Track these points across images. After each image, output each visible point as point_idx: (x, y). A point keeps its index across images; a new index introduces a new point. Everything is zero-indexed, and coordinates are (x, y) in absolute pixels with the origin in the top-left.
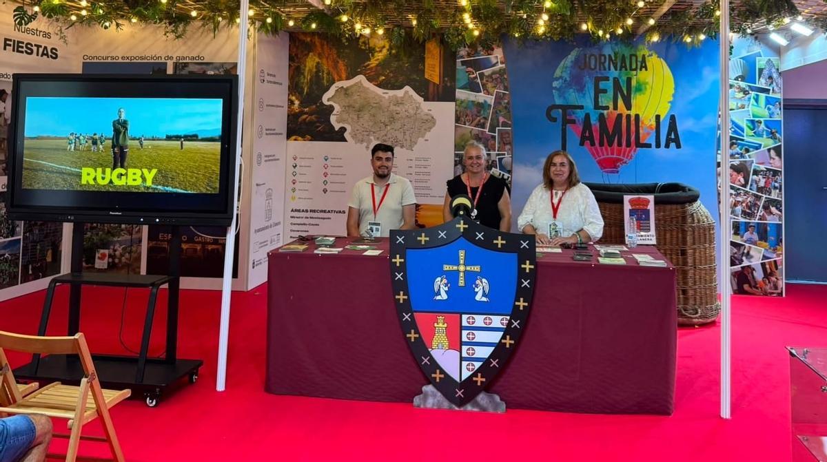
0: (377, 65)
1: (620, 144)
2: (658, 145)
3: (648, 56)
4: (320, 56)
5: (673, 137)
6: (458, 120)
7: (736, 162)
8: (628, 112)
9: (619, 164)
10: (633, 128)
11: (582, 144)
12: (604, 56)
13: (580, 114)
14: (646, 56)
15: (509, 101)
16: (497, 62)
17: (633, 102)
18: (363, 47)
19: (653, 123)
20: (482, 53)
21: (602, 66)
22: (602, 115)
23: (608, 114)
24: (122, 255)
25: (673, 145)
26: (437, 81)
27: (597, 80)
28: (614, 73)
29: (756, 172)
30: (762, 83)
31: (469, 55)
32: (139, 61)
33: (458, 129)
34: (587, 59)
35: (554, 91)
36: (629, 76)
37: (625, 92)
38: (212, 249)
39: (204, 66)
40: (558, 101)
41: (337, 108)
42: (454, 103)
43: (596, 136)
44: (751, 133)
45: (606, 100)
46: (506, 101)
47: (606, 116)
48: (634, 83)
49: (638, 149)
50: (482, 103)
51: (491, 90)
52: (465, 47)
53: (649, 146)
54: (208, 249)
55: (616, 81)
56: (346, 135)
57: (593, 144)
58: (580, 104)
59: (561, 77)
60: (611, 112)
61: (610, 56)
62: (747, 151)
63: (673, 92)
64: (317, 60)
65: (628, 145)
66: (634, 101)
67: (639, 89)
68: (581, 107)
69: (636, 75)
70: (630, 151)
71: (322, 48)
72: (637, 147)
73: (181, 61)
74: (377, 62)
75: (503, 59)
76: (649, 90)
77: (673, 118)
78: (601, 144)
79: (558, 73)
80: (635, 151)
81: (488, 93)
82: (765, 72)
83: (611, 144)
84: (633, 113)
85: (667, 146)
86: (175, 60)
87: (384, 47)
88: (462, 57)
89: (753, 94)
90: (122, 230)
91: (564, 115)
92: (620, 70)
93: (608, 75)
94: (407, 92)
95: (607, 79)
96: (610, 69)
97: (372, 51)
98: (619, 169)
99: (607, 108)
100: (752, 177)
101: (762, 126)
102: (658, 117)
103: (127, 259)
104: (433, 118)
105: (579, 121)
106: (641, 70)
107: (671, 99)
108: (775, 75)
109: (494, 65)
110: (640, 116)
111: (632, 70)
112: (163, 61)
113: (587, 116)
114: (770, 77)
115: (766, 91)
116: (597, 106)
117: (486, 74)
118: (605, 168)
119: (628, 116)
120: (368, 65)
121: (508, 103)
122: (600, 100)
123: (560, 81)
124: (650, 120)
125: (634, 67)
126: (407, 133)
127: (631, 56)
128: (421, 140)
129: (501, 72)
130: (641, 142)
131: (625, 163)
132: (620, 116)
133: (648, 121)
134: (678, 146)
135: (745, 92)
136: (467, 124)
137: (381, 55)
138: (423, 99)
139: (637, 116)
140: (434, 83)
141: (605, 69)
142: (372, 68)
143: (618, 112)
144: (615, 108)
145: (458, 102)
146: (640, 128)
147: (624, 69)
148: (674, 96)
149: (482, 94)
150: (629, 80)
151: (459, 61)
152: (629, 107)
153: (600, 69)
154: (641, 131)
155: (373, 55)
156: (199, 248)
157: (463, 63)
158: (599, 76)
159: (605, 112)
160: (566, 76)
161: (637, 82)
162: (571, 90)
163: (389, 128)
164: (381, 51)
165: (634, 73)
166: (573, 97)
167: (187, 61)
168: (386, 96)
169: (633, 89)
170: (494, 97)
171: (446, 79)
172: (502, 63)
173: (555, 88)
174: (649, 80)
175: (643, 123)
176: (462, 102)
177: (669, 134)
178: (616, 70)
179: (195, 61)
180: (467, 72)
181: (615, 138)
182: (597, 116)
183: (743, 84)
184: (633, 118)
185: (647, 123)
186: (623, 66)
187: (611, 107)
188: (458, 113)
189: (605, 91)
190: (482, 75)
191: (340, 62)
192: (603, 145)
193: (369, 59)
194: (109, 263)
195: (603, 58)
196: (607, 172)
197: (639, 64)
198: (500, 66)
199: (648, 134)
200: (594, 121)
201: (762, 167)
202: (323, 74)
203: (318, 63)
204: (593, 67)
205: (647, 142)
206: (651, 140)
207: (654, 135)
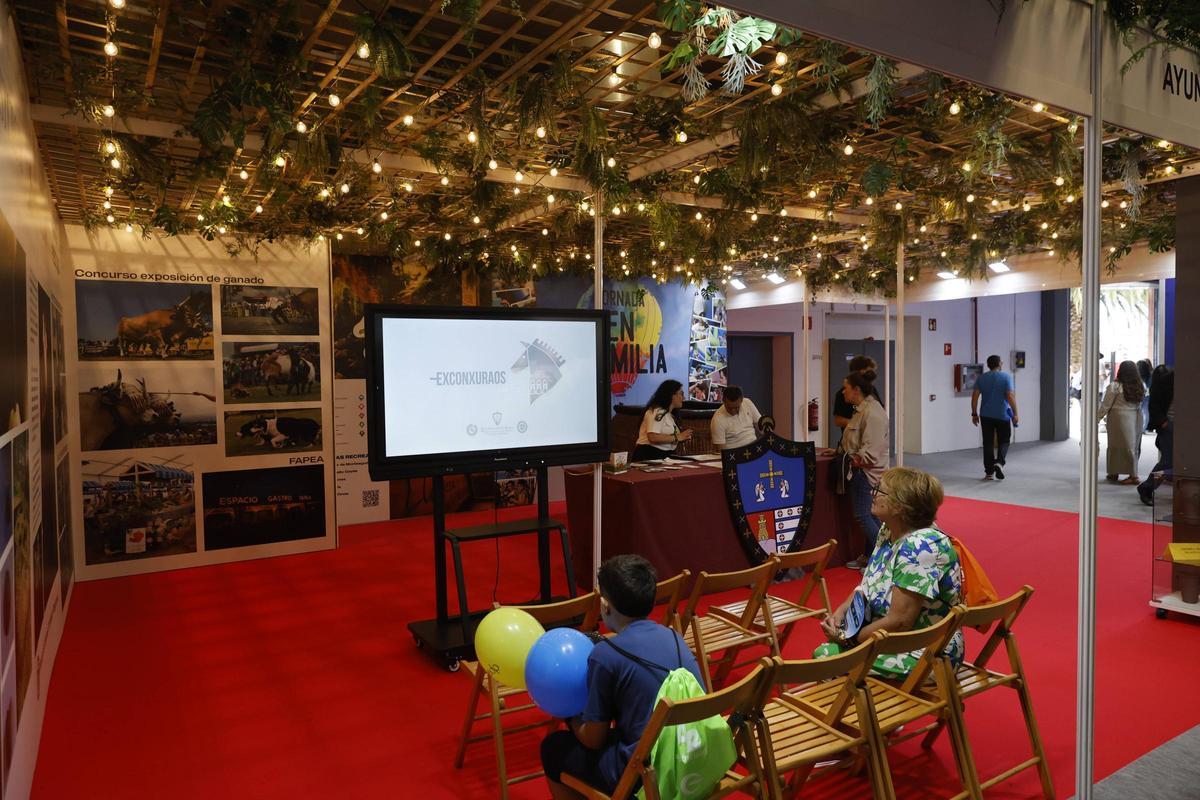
0: (413, 294)
1: (626, 372)
2: (652, 371)
3: (645, 294)
4: (348, 281)
5: (661, 363)
7: (701, 382)
8: (632, 343)
9: (626, 388)
10: (635, 357)
12: (614, 292)
14: (643, 294)
16: (529, 295)
17: (635, 334)
18: (397, 274)
19: (649, 352)
20: (515, 285)
21: (612, 302)
23: (617, 344)
24: (167, 531)
25: (661, 370)
28: (621, 308)
29: (712, 389)
30: (715, 319)
31: (503, 287)
32: (170, 281)
36: (632, 311)
37: (629, 325)
38: (292, 508)
39: (264, 292)
44: (709, 358)
45: (615, 332)
47: (616, 346)
48: (635, 317)
52: (501, 280)
53: (646, 371)
54: (286, 509)
55: (623, 315)
60: (619, 343)
61: (618, 292)
62: (707, 373)
63: (661, 325)
64: (345, 286)
65: (632, 372)
67: (639, 323)
69: (637, 310)
70: (633, 377)
71: (351, 274)
72: (638, 373)
73: (231, 284)
74: (412, 291)
75: (534, 293)
76: (645, 324)
77: (661, 346)
80: (637, 376)
82: (718, 309)
83: (619, 371)
84: (635, 343)
85: (658, 371)
86: (222, 282)
87: (419, 275)
88: (497, 289)
89: (711, 327)
90: (166, 500)
92: (626, 305)
93: (617, 310)
95: (615, 313)
96: (618, 305)
97: (407, 278)
98: (626, 393)
99: (616, 339)
100: (710, 393)
101: (716, 352)
102: (652, 346)
103: (174, 535)
106: (640, 305)
107: (660, 330)
108: (723, 312)
109: (526, 298)
110: (640, 346)
111: (633, 305)
112: (205, 282)
114: (721, 314)
115: (717, 325)
118: (616, 393)
119: (632, 346)
120: (403, 294)
122: (611, 332)
124: (647, 350)
125: (635, 302)
127: (632, 293)
129: (532, 305)
130: (641, 368)
131: (630, 387)
132: (626, 345)
133: (645, 350)
134: (665, 371)
135: (706, 326)
137: (415, 284)
139: (638, 346)
141: (615, 305)
142: (408, 297)
143: (625, 342)
144: (623, 339)
146: (640, 357)
147: (628, 305)
148: (662, 328)
150: (632, 315)
151: (494, 292)
152: (632, 339)
153: (611, 305)
154: (640, 359)
155: (408, 283)
156: (274, 509)
157: (499, 295)
159: (615, 343)
161: (638, 316)
164: (416, 279)
165: (635, 308)
167: (240, 283)
169: (635, 323)
172: (533, 296)
174: (646, 315)
175: (641, 352)
177: (659, 361)
178: (623, 305)
179: (251, 284)
181: (622, 365)
183: (705, 319)
184: (635, 348)
185: (644, 351)
186: (628, 302)
187: (620, 338)
189: (615, 324)
191: (372, 290)
193: (404, 288)
194: (147, 544)
195: (613, 294)
196: (617, 396)
197: (639, 300)
198: (532, 299)
199: (645, 361)
201: (716, 385)
202: (353, 303)
203: (346, 290)
204: (605, 302)
205: (645, 368)
206: (647, 367)
207: (649, 362)
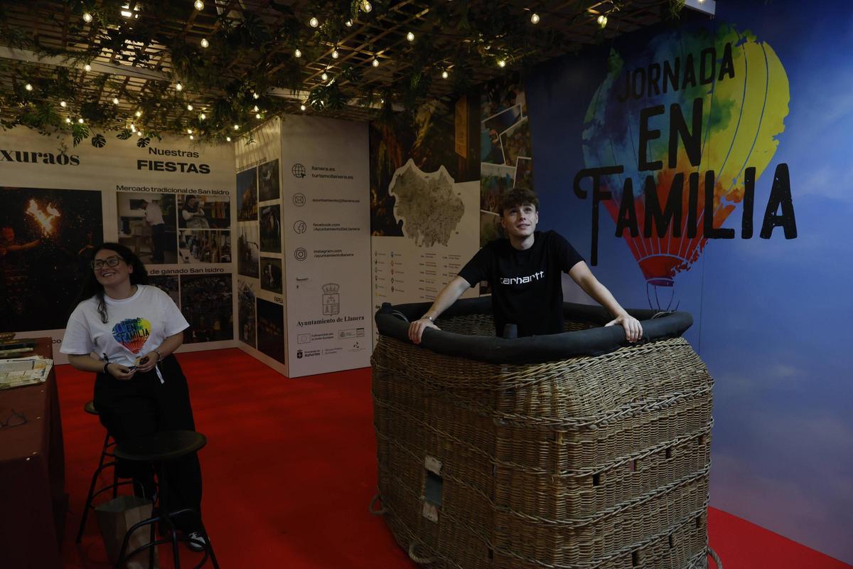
0: (421, 145)
1: (677, 233)
2: (747, 233)
3: (737, 45)
4: (386, 142)
5: (779, 212)
6: (483, 205)
8: (694, 169)
9: (674, 269)
10: (701, 200)
11: (619, 233)
12: (657, 66)
13: (618, 181)
14: (732, 46)
15: (531, 172)
16: (520, 115)
17: (705, 147)
19: (740, 185)
20: (505, 105)
21: (653, 86)
22: (650, 179)
23: (660, 176)
25: (778, 231)
26: (464, 155)
27: (646, 114)
28: (671, 97)
31: (493, 112)
33: (483, 216)
34: (631, 81)
35: (583, 146)
36: (699, 96)
37: (690, 131)
40: (590, 163)
41: (397, 200)
42: (479, 182)
43: (640, 216)
45: (657, 152)
46: (528, 172)
47: (656, 181)
48: (707, 109)
49: (710, 240)
50: (504, 178)
51: (513, 158)
52: (488, 101)
53: (729, 234)
55: (676, 110)
56: (403, 229)
57: (634, 234)
58: (618, 165)
59: (593, 122)
60: (665, 172)
61: (666, 63)
63: (785, 112)
64: (385, 147)
65: (692, 233)
66: (706, 145)
67: (716, 121)
68: (620, 169)
69: (711, 92)
70: (694, 246)
71: (388, 135)
72: (706, 237)
74: (421, 141)
75: (525, 109)
76: (732, 123)
77: (782, 173)
78: (647, 234)
79: (589, 115)
80: (702, 245)
81: (511, 163)
83: (662, 234)
84: (702, 169)
85: (766, 233)
88: (486, 116)
91: (597, 184)
92: (684, 87)
93: (662, 104)
94: (441, 174)
95: (659, 110)
96: (665, 91)
98: (674, 279)
99: (658, 165)
102: (750, 173)
104: (462, 203)
105: (616, 192)
106: (721, 78)
107: (782, 129)
109: (516, 120)
110: (716, 174)
111: (704, 82)
113: (628, 183)
116: (644, 165)
117: (509, 135)
118: (652, 277)
119: (695, 176)
120: (415, 146)
121: (530, 175)
122: (648, 152)
123: (593, 128)
124: (735, 181)
125: (708, 74)
126: (443, 223)
127: (704, 54)
128: (453, 232)
129: (524, 128)
130: (715, 226)
131: (685, 267)
132: (680, 177)
133: (731, 181)
134: (791, 233)
136: (491, 209)
137: (423, 132)
138: (454, 180)
139: (710, 174)
140: (463, 158)
141: (657, 93)
142: (418, 148)
143: (677, 171)
144: (673, 163)
145: (483, 180)
146: (715, 199)
147: (689, 85)
148: (786, 120)
149: (504, 165)
150: (698, 104)
151: (483, 122)
152: (695, 159)
153: (650, 95)
154: (716, 205)
155: (418, 133)
157: (487, 124)
158: (649, 106)
159: (655, 173)
160: (600, 118)
161: (714, 105)
162: (607, 142)
163: (430, 219)
165: (708, 87)
166: (609, 154)
168: (427, 180)
169: (705, 121)
170: (516, 168)
171: (472, 150)
172: (524, 114)
173: (585, 142)
174: (736, 96)
175: (720, 188)
176: (487, 179)
177: (771, 207)
178: (676, 88)
180: (490, 136)
181: (669, 222)
182: (643, 182)
184: (702, 180)
185: (728, 187)
186: (690, 80)
187: (666, 163)
188: (483, 195)
189: (656, 134)
190: (504, 137)
191: (398, 147)
192: (650, 236)
193: (416, 139)
195: (655, 71)
196: (654, 283)
197: (718, 66)
198: (524, 119)
199: (730, 209)
200: (637, 190)
202: (388, 163)
203: (385, 151)
204: (638, 92)
205: (726, 225)
206: (734, 222)
207: (740, 208)
